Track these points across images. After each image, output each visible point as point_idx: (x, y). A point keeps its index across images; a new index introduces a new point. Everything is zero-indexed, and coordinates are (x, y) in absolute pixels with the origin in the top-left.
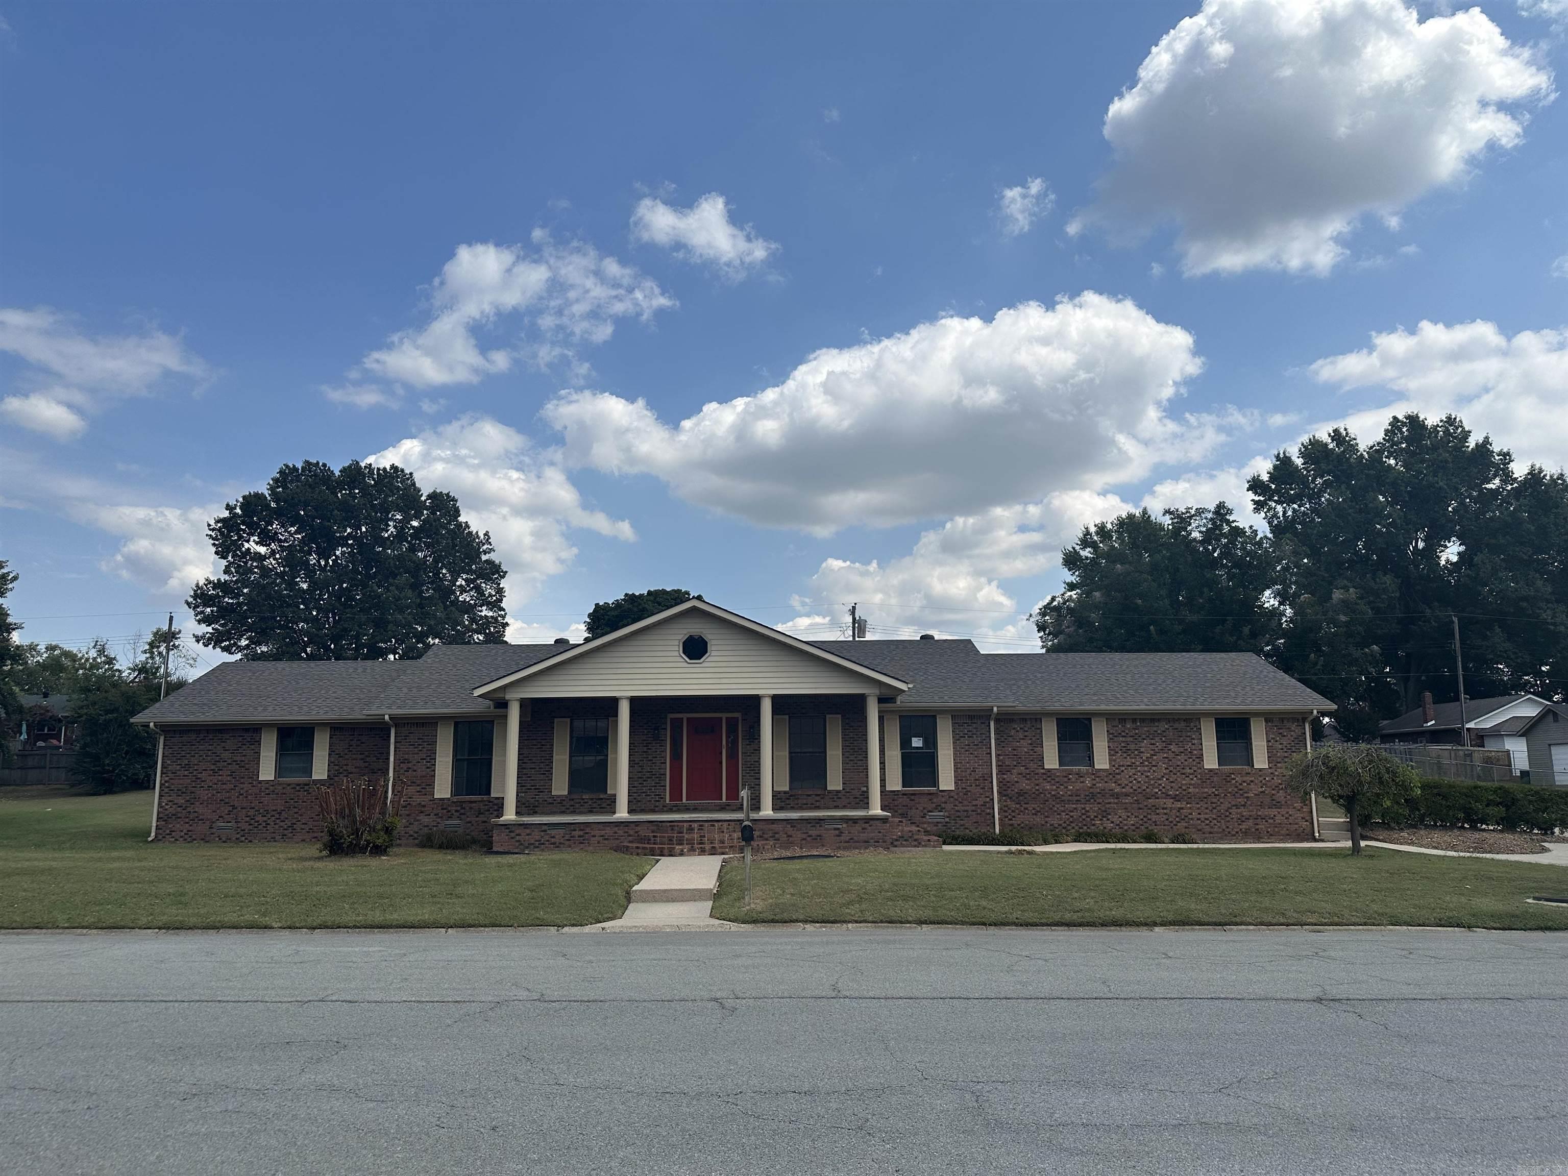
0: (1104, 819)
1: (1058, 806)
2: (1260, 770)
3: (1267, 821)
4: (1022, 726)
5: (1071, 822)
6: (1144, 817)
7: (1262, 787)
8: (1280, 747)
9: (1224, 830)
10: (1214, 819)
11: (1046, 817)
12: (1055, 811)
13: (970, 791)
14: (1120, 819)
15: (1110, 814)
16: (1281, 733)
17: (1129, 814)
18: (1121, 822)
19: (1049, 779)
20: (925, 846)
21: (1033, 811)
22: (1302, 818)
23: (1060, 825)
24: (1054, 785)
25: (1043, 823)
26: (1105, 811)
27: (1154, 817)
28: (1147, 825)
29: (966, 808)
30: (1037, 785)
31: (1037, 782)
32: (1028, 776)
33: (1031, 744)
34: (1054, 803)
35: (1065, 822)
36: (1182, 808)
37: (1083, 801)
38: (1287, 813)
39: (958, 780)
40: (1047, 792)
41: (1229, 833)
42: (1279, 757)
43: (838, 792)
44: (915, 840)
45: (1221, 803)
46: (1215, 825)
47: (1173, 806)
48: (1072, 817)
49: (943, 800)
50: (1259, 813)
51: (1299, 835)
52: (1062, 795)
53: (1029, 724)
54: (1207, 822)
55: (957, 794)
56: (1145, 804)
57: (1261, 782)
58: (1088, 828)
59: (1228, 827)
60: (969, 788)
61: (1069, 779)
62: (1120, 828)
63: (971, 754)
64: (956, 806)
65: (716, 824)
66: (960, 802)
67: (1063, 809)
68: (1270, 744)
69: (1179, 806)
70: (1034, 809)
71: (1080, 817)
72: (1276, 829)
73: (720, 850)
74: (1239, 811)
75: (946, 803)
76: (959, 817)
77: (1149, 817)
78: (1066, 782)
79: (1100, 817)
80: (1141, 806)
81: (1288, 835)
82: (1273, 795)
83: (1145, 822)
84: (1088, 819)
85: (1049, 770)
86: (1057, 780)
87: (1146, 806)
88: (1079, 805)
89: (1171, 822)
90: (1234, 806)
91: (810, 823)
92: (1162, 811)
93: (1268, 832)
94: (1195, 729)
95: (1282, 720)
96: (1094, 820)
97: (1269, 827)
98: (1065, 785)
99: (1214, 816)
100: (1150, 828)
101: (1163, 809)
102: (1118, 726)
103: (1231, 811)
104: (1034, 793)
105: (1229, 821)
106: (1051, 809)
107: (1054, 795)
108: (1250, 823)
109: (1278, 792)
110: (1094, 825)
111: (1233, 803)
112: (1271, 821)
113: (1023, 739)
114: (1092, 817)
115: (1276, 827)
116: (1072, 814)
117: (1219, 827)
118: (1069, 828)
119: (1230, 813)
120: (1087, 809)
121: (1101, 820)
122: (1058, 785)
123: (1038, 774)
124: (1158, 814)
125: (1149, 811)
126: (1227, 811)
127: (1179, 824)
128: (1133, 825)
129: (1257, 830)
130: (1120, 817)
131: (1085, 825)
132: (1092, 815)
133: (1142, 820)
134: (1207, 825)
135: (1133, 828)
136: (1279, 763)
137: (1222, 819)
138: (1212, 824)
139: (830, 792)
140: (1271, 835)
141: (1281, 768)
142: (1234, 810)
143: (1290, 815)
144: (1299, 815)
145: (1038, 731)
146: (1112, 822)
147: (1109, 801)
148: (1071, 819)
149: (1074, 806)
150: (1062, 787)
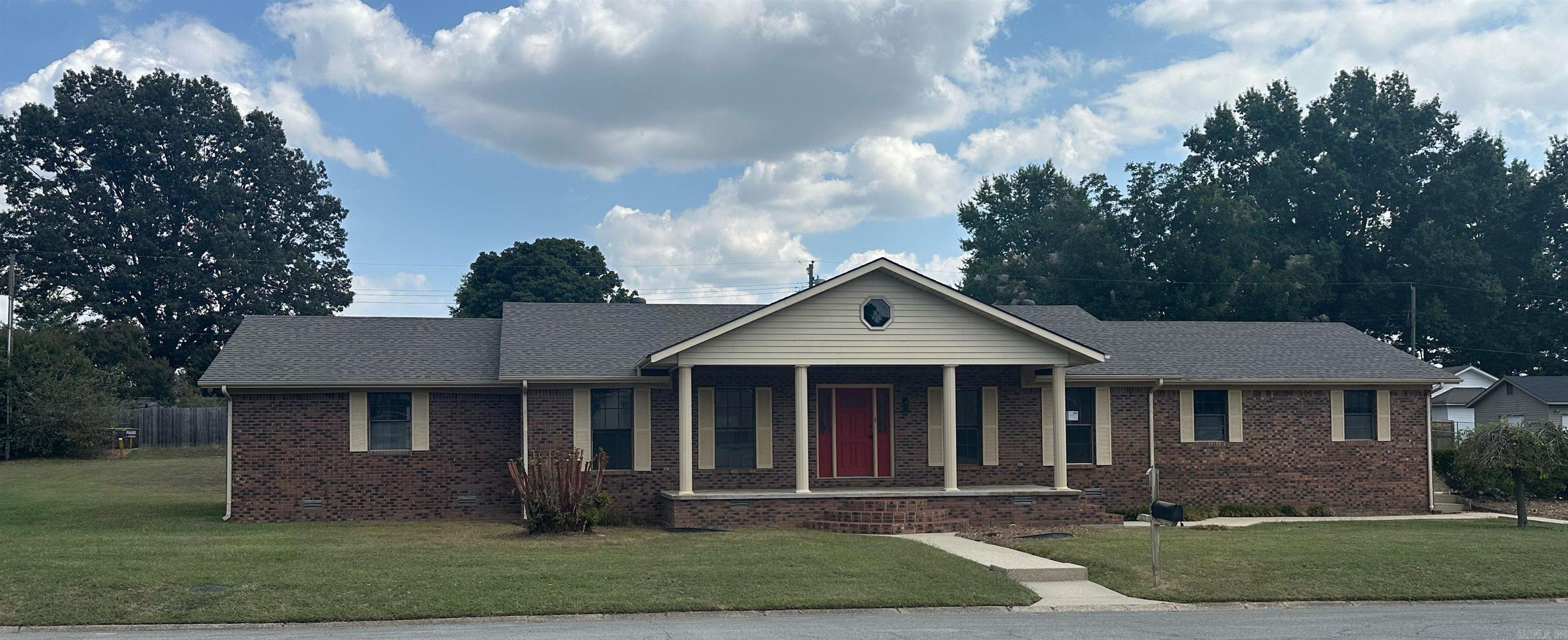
0: (1236, 493)
1: (1192, 480)
2: (1383, 443)
3: (1386, 494)
4: (1160, 399)
5: (1204, 497)
6: (1274, 490)
7: (1383, 460)
8: (1402, 419)
9: (1347, 503)
10: (1338, 492)
11: (1181, 492)
12: (1189, 486)
13: (1127, 467)
14: (1251, 493)
15: (1241, 488)
16: (1404, 406)
17: (1260, 488)
18: (1251, 496)
19: (1184, 453)
20: (1107, 523)
21: (1168, 486)
22: (1419, 491)
23: (1193, 500)
24: (1189, 459)
25: (1177, 497)
26: (1237, 485)
27: (1283, 491)
28: (1276, 498)
29: (1123, 484)
30: (1173, 459)
31: (1172, 456)
32: (1164, 451)
33: (1168, 417)
34: (1188, 477)
35: (1198, 497)
36: (1309, 481)
37: (1216, 475)
38: (1405, 485)
39: (1115, 455)
40: (1182, 467)
41: (1351, 505)
42: (1401, 430)
43: (994, 467)
44: (1097, 517)
45: (1346, 476)
46: (1339, 497)
47: (1301, 479)
48: (1205, 491)
49: (1101, 475)
50: (1380, 486)
51: (1414, 507)
52: (1197, 470)
53: (1166, 397)
54: (1332, 495)
55: (1114, 469)
56: (1275, 477)
57: (1383, 455)
58: (1220, 502)
59: (1350, 500)
60: (1126, 464)
61: (1204, 453)
62: (1250, 502)
63: (1129, 428)
64: (1113, 481)
65: (916, 501)
66: (1117, 478)
67: (1196, 483)
68: (1394, 417)
69: (1306, 479)
70: (1169, 484)
71: (1213, 491)
72: (1395, 502)
73: (936, 528)
74: (1362, 483)
75: (1102, 478)
76: (1116, 492)
77: (1278, 490)
78: (1201, 456)
79: (1232, 491)
80: (1271, 479)
81: (1405, 507)
82: (1394, 467)
83: (1274, 496)
84: (1221, 493)
85: (1185, 444)
86: (1192, 453)
87: (1276, 479)
88: (1212, 480)
89: (1298, 495)
90: (1357, 478)
91: (999, 500)
92: (1291, 484)
93: (1387, 505)
94: (1325, 401)
95: (1406, 393)
96: (1226, 494)
97: (1389, 500)
98: (1200, 459)
99: (1338, 489)
100: (1278, 501)
101: (1292, 482)
102: (1252, 399)
103: (1354, 483)
104: (1169, 468)
105: (1351, 494)
106: (1185, 483)
107: (1189, 470)
108: (1372, 495)
109: (1398, 465)
110: (1226, 499)
111: (1357, 476)
112: (1390, 494)
113: (1160, 412)
114: (1225, 491)
115: (1395, 499)
116: (1205, 488)
117: (1343, 500)
118: (1203, 502)
119: (1353, 486)
120: (1220, 483)
121: (1233, 494)
122: (1193, 459)
123: (1173, 448)
124: (1286, 487)
125: (1279, 485)
126: (1350, 484)
127: (1305, 497)
128: (1263, 499)
129: (1377, 502)
130: (1251, 491)
131: (1217, 499)
132: (1224, 489)
133: (1271, 493)
134: (1332, 498)
135: (1263, 501)
136: (1401, 435)
137: (1346, 492)
138: (1336, 497)
139: (986, 467)
140: (1390, 507)
141: (1402, 441)
142: (1357, 483)
143: (1408, 488)
144: (1416, 487)
145: (1176, 404)
146: (1243, 496)
147: (1241, 474)
148: (1204, 494)
149: (1208, 480)
150: (1197, 461)
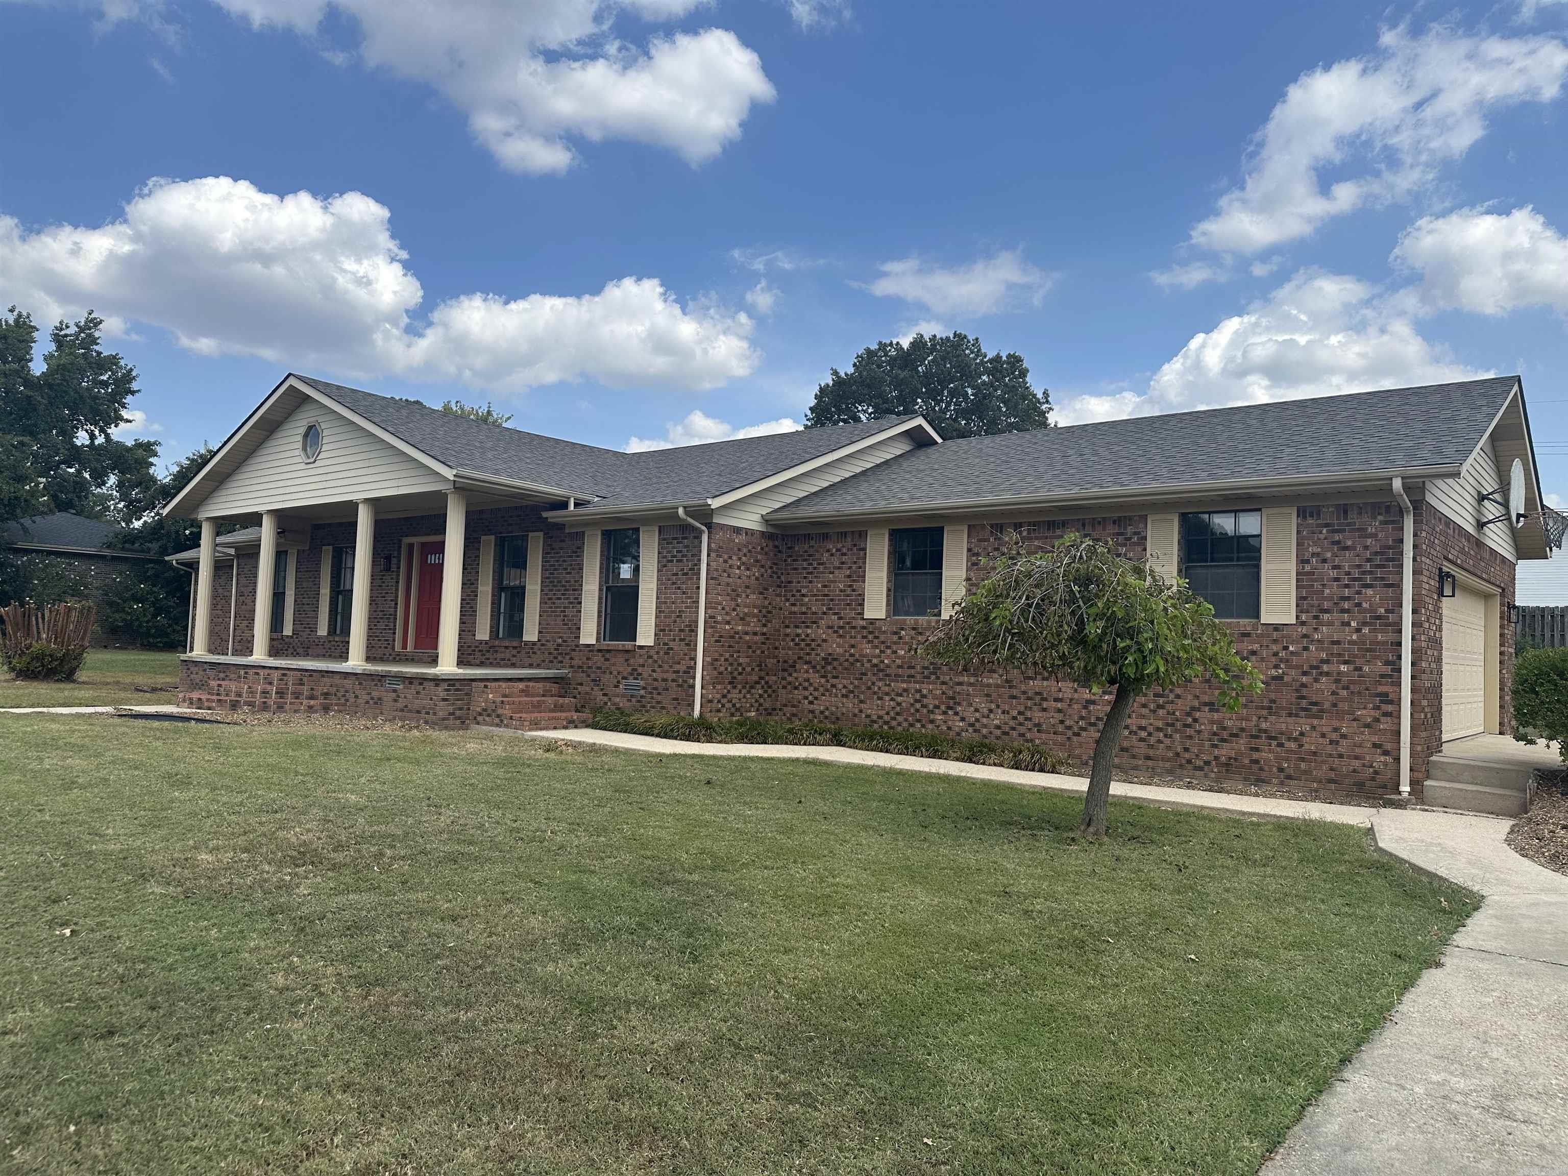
0: (950, 712)
1: (880, 684)
2: (1277, 627)
3: (1280, 745)
4: (839, 546)
5: (898, 714)
6: (1020, 713)
7: (1276, 667)
8: (1333, 574)
9: (1178, 754)
10: (1159, 729)
11: (861, 702)
12: (875, 693)
13: (672, 649)
14: (977, 714)
15: (959, 704)
16: (1338, 542)
17: (993, 706)
18: (977, 720)
19: (870, 637)
20: (507, 726)
21: (844, 691)
22: (1375, 746)
23: (880, 717)
24: (877, 647)
25: (856, 711)
26: (953, 698)
27: (1037, 715)
28: (1022, 729)
29: (665, 676)
30: (853, 646)
31: (853, 641)
32: (841, 632)
33: (849, 576)
34: (874, 679)
35: (888, 713)
36: (1094, 702)
37: (918, 677)
38: (1336, 730)
39: (660, 630)
40: (865, 660)
41: (1189, 762)
42: (1325, 599)
43: (534, 644)
44: (498, 716)
45: (1178, 697)
46: (1160, 741)
47: (1076, 696)
48: (899, 704)
49: (641, 661)
50: (1264, 726)
51: (1360, 785)
52: (888, 666)
53: (849, 542)
54: (1143, 734)
55: (658, 653)
56: (1023, 688)
57: (1276, 654)
58: (923, 726)
59: (1186, 750)
60: (671, 644)
61: (900, 638)
62: (975, 731)
63: (679, 588)
64: (654, 671)
66: (660, 666)
67: (886, 689)
68: (1308, 568)
69: (1087, 696)
70: (845, 687)
71: (912, 705)
72: (1303, 766)
74: (1216, 716)
75: (643, 666)
76: (656, 689)
77: (1029, 714)
78: (895, 643)
79: (943, 708)
80: (1015, 692)
81: (1330, 781)
82: (1304, 685)
83: (1021, 724)
84: (925, 711)
85: (872, 621)
86: (882, 638)
87: (1024, 693)
88: (912, 685)
89: (1069, 728)
90: (1206, 704)
92: (1054, 704)
93: (1281, 770)
94: (1135, 539)
95: (1344, 510)
96: (932, 712)
97: (1287, 760)
98: (894, 648)
99: (1160, 724)
100: (1028, 735)
101: (1056, 700)
102: (988, 540)
103: (1197, 715)
104: (847, 660)
105: (1190, 737)
106: (869, 688)
107: (876, 665)
108: (1242, 744)
109: (1316, 680)
110: (932, 722)
111: (1206, 699)
112: (1293, 745)
113: (839, 568)
114: (931, 707)
115: (1303, 759)
116: (899, 699)
117: (1169, 748)
118: (894, 723)
119: (1195, 720)
120: (925, 692)
121: (945, 713)
122: (882, 647)
123: (854, 628)
124: (1044, 710)
125: (1029, 703)
126: (1188, 714)
127: (1084, 734)
128: (998, 727)
129: (1256, 762)
130: (977, 710)
131: (919, 721)
132: (930, 702)
133: (1014, 718)
134: (1142, 740)
135: (998, 732)
136: (1326, 611)
137: (1176, 731)
138: (1152, 740)
139: (526, 643)
140: (1289, 777)
141: (1330, 624)
142: (1204, 715)
143: (1344, 736)
144: (1368, 737)
145: (862, 553)
146: (963, 719)
147: (961, 679)
148: (898, 709)
149: (905, 685)
150: (889, 651)
